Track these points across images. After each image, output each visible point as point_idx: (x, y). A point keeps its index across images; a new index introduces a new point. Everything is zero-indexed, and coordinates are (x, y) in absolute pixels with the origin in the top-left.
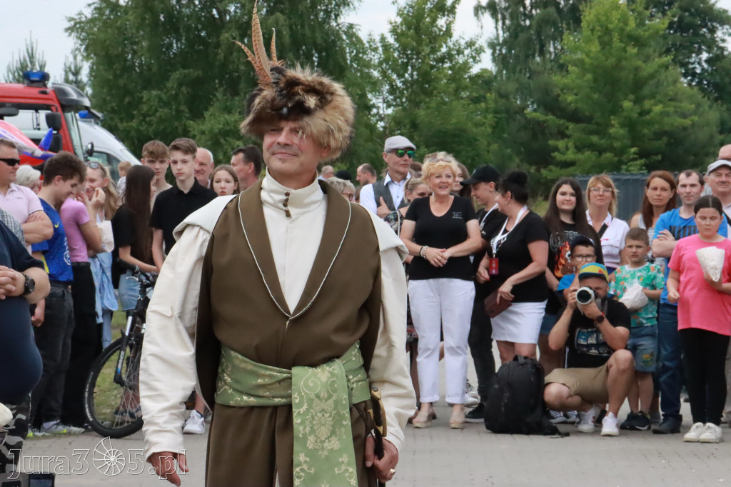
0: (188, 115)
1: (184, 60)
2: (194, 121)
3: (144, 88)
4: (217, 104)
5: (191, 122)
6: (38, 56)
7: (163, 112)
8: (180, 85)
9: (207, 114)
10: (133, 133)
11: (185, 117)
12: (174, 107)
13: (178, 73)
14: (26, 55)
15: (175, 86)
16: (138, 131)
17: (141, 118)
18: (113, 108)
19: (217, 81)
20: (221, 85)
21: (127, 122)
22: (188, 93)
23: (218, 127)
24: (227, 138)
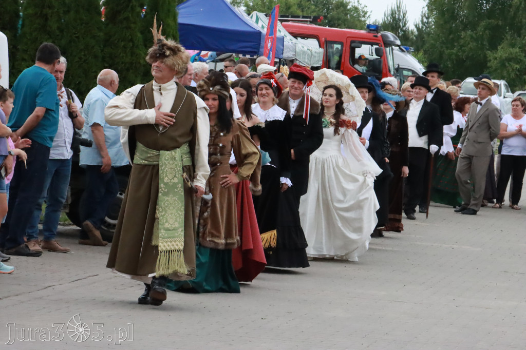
0: (488, 48)
1: (490, 14)
2: (491, 51)
3: (464, 30)
4: (506, 42)
5: (489, 52)
6: (403, 8)
7: (472, 45)
8: (485, 29)
9: (499, 48)
10: (454, 57)
11: (486, 48)
12: (480, 42)
13: (485, 21)
14: (396, 6)
15: (482, 30)
16: (457, 55)
17: (459, 47)
18: (443, 41)
19: (507, 28)
20: (510, 30)
21: (451, 49)
22: (490, 34)
23: (505, 56)
24: (510, 63)
